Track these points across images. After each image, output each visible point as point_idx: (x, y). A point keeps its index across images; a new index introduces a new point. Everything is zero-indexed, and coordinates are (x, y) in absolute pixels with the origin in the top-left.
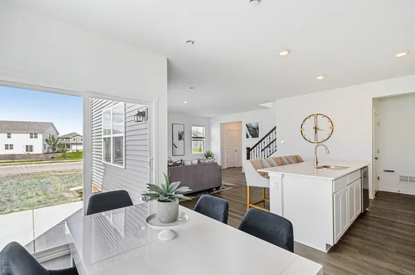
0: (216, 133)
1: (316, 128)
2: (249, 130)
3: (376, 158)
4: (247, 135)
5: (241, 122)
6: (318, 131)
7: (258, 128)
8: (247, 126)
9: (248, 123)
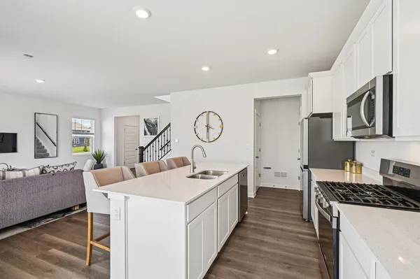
0: (109, 128)
1: (207, 126)
2: (147, 126)
3: (257, 157)
4: (145, 131)
5: (139, 116)
6: (210, 130)
7: (156, 124)
8: (145, 122)
9: (146, 118)
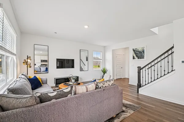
0: (109, 56)
4: (133, 57)
8: (134, 50)
9: (134, 48)
